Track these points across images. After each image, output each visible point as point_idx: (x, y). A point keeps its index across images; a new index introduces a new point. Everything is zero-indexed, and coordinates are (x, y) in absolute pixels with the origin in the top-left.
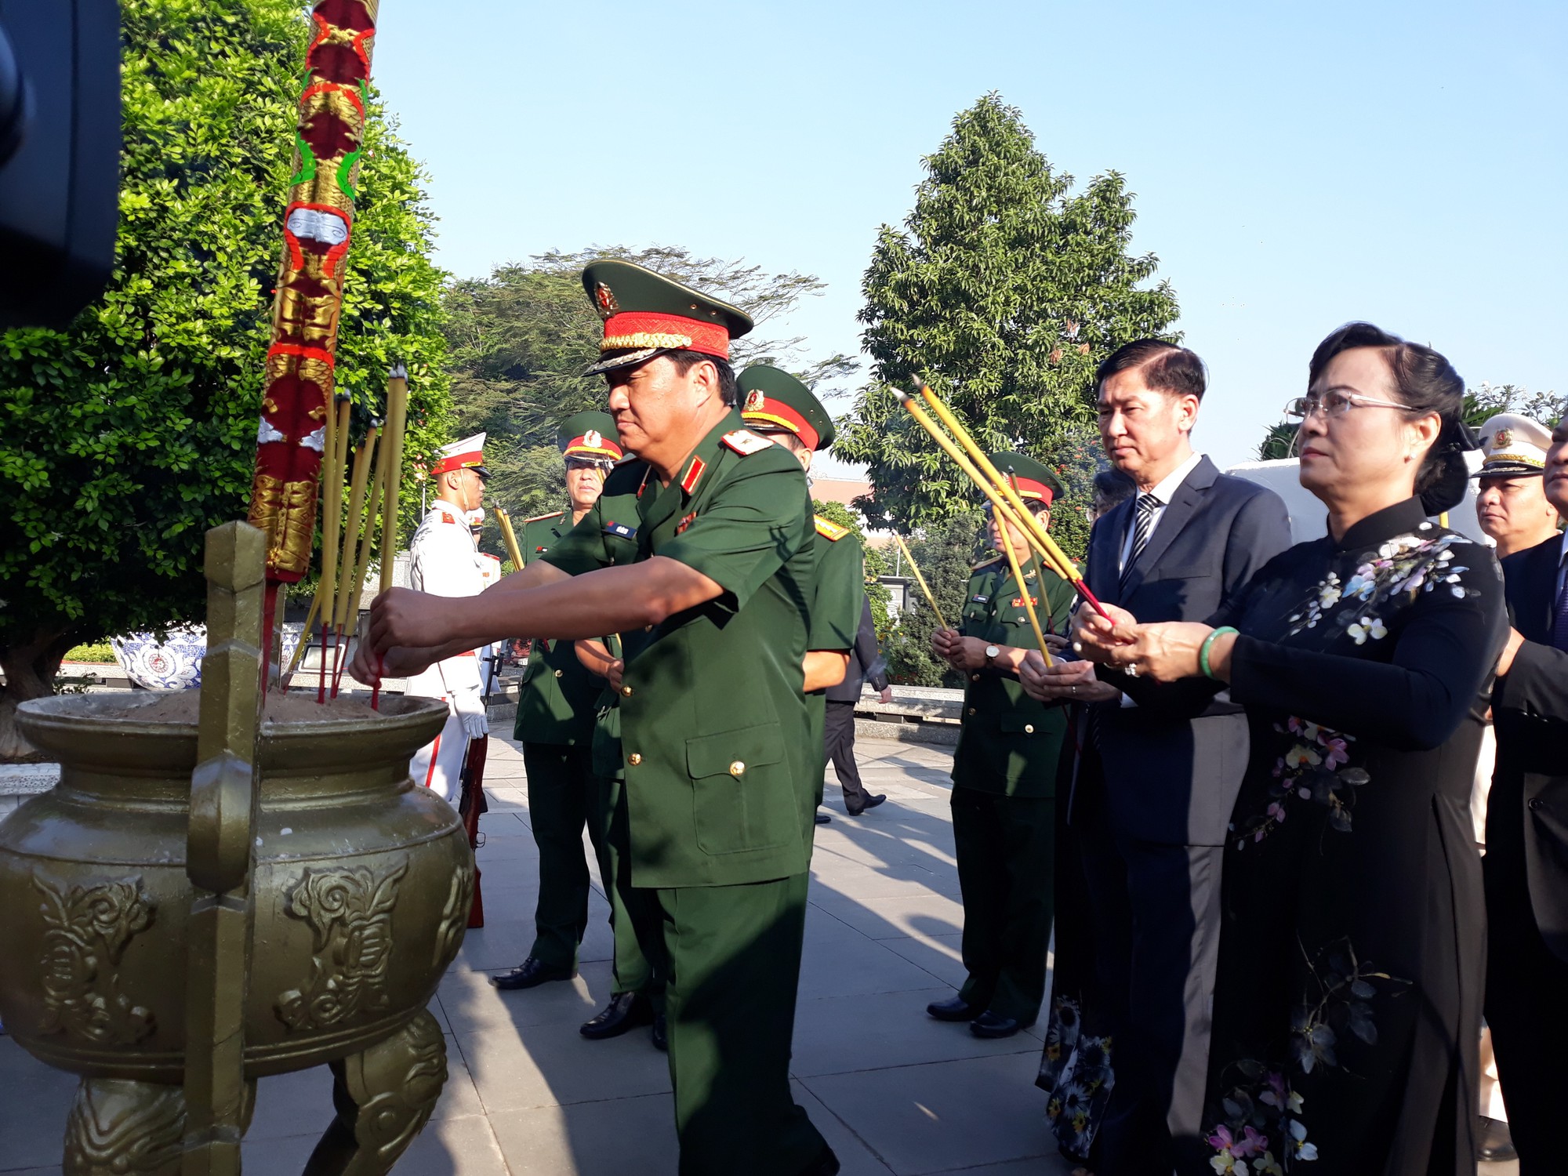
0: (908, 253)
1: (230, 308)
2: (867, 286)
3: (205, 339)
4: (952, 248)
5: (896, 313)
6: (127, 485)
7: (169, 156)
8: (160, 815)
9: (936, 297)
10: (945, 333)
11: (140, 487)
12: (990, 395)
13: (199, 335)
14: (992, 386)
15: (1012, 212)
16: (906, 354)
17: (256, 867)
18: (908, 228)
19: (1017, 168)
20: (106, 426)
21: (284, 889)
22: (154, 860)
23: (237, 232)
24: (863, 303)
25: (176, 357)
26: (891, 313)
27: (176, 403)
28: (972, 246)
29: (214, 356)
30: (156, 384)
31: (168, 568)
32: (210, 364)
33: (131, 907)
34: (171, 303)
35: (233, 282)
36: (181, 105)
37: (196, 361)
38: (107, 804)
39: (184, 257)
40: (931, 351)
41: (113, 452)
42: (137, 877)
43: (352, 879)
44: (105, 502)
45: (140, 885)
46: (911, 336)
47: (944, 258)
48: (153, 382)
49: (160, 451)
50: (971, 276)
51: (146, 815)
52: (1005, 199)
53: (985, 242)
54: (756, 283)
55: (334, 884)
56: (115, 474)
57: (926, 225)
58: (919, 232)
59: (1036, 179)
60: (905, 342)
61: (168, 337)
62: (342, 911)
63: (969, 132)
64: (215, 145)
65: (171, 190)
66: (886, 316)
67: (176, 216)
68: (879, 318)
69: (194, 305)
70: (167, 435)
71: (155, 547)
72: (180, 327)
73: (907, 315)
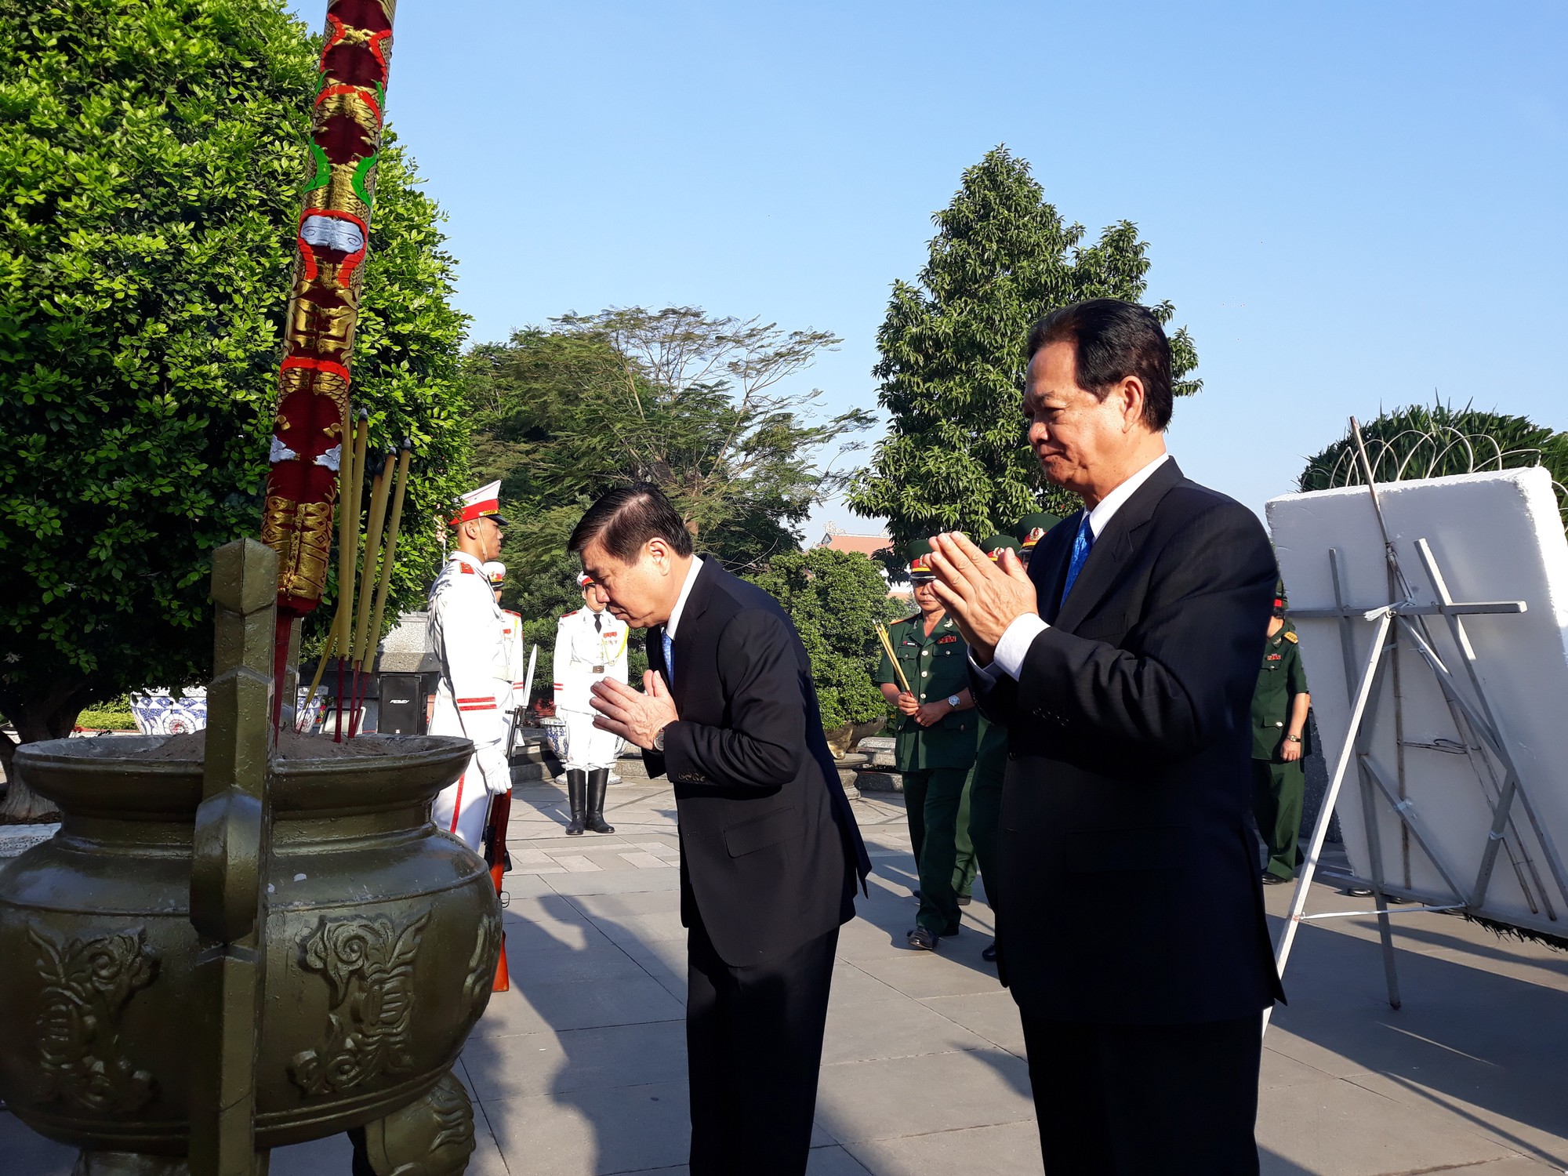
0: (923, 307)
1: (245, 351)
2: (882, 341)
3: (220, 383)
4: (966, 301)
5: (912, 367)
6: (142, 533)
7: (185, 198)
8: (164, 861)
9: (951, 350)
10: (961, 385)
11: (155, 535)
12: (1008, 446)
13: (215, 378)
14: (1010, 437)
15: (1025, 263)
16: (923, 407)
17: (267, 915)
18: (922, 283)
19: (1028, 221)
20: (121, 473)
21: (298, 939)
22: (157, 910)
23: (253, 274)
24: (878, 358)
25: (191, 401)
26: (906, 366)
27: (191, 449)
28: (988, 298)
29: (229, 400)
30: (171, 429)
31: (184, 619)
32: (226, 407)
33: (134, 960)
34: (185, 346)
35: (249, 324)
36: (198, 149)
37: (212, 404)
38: (108, 850)
39: (200, 300)
40: (949, 406)
41: (126, 498)
42: (139, 929)
43: (372, 929)
44: (119, 551)
45: (142, 937)
46: (928, 389)
47: (958, 311)
48: (168, 427)
49: (176, 498)
50: (985, 328)
51: (149, 862)
52: (1017, 251)
53: (999, 294)
54: (773, 340)
55: (352, 933)
56: (130, 522)
57: (940, 279)
58: (932, 286)
59: (1047, 232)
60: (922, 395)
61: (183, 381)
62: (360, 963)
63: (979, 188)
64: (233, 189)
65: (187, 233)
66: (901, 371)
67: (193, 259)
68: (894, 373)
69: (210, 348)
70: (182, 481)
71: (169, 597)
72: (194, 371)
73: (923, 368)
